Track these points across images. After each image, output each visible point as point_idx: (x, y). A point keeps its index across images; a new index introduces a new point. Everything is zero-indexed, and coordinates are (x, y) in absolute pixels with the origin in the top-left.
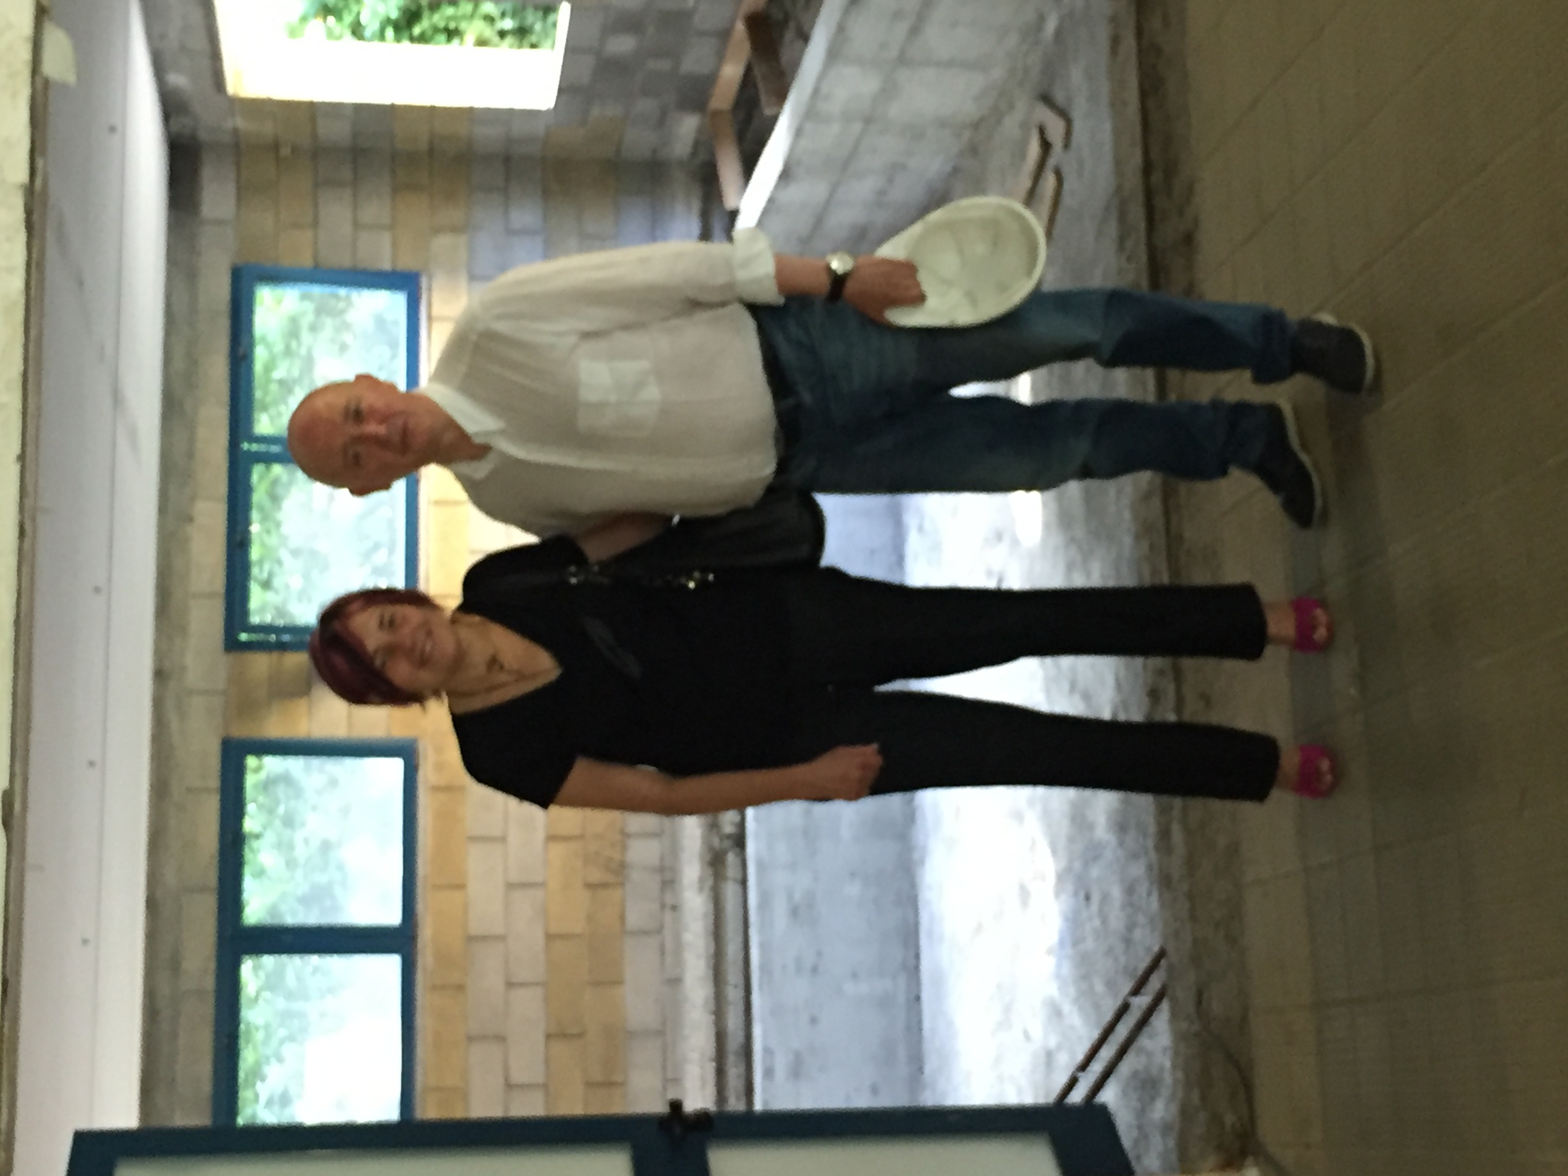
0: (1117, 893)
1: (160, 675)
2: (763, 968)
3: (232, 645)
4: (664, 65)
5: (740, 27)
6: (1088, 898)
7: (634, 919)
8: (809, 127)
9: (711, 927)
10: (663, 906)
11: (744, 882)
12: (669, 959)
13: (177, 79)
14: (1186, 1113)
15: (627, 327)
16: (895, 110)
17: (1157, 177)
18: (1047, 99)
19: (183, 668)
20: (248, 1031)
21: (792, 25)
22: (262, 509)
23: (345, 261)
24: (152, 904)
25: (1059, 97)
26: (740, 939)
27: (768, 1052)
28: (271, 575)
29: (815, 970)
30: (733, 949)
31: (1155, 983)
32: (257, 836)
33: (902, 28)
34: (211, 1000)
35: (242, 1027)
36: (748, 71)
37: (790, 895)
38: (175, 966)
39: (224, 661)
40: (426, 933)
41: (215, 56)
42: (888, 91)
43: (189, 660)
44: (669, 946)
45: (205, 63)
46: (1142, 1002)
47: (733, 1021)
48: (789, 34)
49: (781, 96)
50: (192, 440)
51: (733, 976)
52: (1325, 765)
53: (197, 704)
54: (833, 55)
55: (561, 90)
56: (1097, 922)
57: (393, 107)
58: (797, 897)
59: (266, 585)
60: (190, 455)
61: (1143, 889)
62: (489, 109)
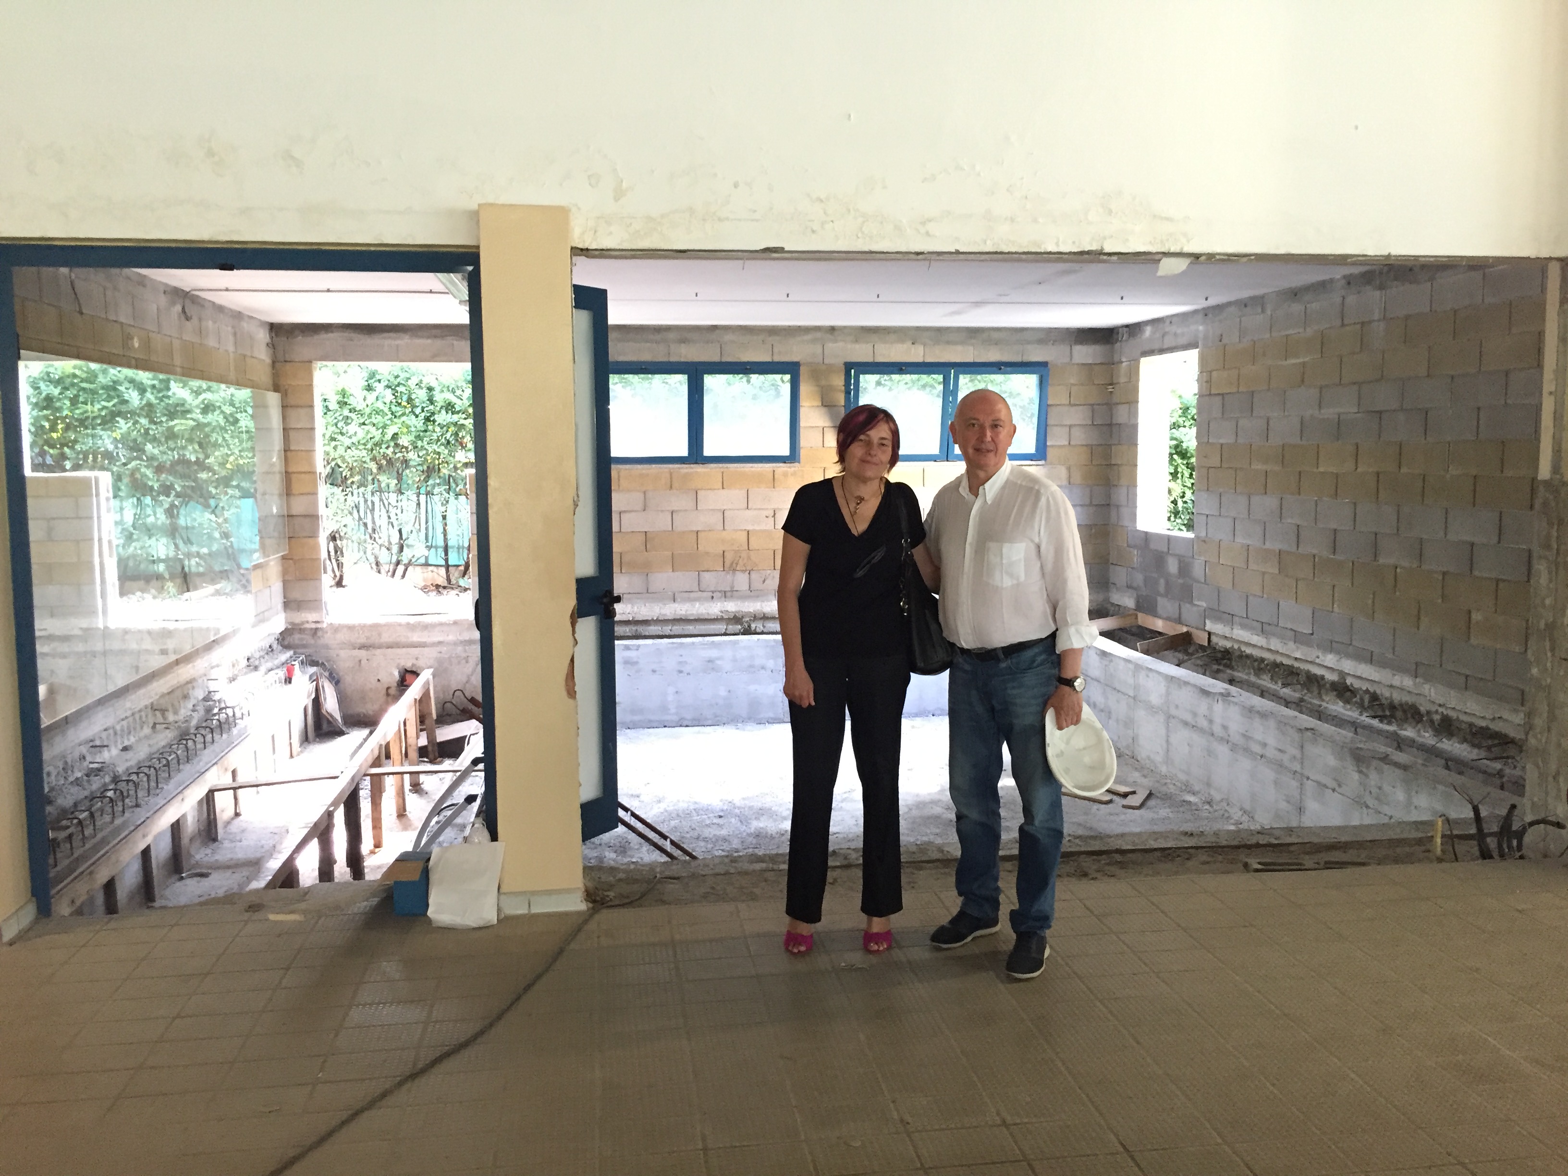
0: (724, 832)
1: (832, 329)
2: (682, 644)
3: (849, 366)
4: (1162, 588)
5: (1185, 629)
6: (720, 817)
7: (706, 576)
8: (1131, 666)
9: (702, 617)
10: (713, 592)
11: (725, 634)
12: (686, 595)
13: (1148, 331)
14: (612, 870)
15: (1042, 567)
16: (1141, 714)
17: (1118, 857)
18: (1150, 795)
19: (836, 341)
20: (648, 379)
21: (1186, 658)
22: (918, 380)
23: (1051, 421)
24: (714, 328)
25: (1151, 803)
26: (696, 632)
27: (638, 647)
28: (884, 385)
29: (681, 672)
30: (691, 629)
31: (677, 853)
32: (748, 381)
33: (1188, 717)
34: (665, 359)
35: (650, 376)
36: (1160, 634)
37: (718, 659)
38: (683, 341)
39: (839, 362)
40: (699, 469)
41: (1162, 351)
42: (1152, 709)
43: (840, 344)
44: (692, 595)
45: (1157, 346)
46: (667, 845)
47: (653, 629)
48: (1180, 656)
49: (1147, 652)
50: (955, 343)
51: (677, 629)
52: (803, 948)
53: (818, 349)
54: (1171, 679)
55: (1146, 533)
56: (708, 822)
57: (1136, 445)
58: (719, 662)
59: (879, 383)
60: (948, 343)
61: (726, 846)
62: (1136, 495)
